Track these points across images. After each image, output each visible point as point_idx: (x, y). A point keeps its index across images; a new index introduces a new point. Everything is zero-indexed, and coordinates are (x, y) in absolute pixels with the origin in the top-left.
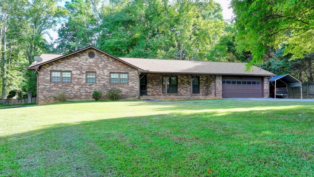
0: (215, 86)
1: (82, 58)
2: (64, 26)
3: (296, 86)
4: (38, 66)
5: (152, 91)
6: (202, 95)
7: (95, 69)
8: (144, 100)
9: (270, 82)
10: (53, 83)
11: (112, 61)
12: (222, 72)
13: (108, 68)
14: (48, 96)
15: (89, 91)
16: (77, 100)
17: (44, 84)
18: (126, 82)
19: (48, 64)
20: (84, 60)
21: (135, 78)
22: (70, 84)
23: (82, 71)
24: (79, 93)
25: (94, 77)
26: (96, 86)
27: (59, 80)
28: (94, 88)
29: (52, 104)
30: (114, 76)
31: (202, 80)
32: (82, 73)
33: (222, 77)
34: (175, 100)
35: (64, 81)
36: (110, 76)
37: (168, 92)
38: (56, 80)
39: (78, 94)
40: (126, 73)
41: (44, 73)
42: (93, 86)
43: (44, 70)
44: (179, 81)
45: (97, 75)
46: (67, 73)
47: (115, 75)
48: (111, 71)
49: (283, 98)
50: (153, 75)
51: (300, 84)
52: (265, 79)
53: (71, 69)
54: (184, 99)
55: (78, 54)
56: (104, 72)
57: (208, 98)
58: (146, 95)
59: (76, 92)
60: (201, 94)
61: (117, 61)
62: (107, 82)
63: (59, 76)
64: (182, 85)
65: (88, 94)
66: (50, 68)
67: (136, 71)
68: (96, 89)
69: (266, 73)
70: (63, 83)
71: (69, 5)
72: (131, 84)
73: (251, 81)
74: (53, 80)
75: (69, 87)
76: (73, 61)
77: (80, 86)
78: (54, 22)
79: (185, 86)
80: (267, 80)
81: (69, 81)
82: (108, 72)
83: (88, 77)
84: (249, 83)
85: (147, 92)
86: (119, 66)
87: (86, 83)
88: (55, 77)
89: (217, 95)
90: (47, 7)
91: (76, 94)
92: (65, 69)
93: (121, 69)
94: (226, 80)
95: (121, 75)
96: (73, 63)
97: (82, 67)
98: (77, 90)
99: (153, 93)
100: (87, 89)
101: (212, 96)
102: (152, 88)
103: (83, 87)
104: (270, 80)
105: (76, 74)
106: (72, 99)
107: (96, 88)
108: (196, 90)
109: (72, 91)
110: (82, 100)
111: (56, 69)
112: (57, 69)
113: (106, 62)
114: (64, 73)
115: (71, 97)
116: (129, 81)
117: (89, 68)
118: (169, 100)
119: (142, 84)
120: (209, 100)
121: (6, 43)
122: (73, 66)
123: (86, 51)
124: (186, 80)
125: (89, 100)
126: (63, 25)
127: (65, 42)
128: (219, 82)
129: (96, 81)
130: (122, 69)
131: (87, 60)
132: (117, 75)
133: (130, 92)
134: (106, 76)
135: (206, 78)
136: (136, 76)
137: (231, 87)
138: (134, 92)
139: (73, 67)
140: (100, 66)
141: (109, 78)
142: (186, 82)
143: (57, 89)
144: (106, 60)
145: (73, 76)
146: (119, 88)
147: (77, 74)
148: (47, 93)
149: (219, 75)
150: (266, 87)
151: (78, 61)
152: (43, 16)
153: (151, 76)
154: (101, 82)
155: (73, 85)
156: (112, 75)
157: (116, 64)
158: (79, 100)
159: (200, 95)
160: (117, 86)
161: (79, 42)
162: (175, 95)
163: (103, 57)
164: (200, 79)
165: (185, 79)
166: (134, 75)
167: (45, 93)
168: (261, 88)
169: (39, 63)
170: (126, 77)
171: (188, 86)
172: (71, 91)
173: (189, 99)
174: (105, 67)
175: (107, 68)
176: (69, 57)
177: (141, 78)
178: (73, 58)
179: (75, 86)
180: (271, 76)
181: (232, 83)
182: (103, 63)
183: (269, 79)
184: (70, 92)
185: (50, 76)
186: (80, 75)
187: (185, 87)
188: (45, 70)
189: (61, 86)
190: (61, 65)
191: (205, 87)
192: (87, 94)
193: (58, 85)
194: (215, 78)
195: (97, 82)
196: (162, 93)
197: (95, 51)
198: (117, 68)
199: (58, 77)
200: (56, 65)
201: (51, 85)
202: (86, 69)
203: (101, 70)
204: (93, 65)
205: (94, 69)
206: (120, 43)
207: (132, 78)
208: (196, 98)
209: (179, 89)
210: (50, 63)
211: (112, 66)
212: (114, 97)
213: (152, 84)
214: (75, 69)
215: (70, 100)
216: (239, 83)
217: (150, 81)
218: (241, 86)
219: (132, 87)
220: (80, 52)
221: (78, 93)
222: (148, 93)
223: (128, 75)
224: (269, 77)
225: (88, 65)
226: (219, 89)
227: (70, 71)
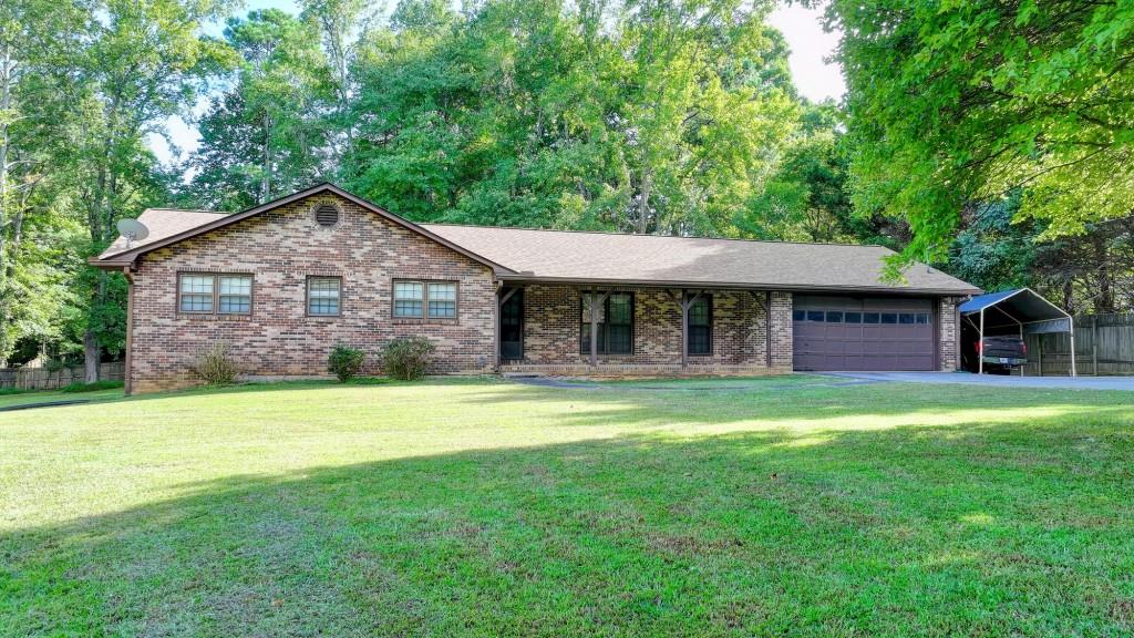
0: (769, 331)
1: (291, 226)
2: (222, 106)
3: (1052, 329)
4: (133, 257)
5: (544, 347)
6: (723, 362)
7: (340, 265)
8: (513, 380)
9: (963, 316)
10: (185, 317)
11: (399, 237)
12: (794, 279)
13: (386, 264)
14: (168, 365)
15: (317, 344)
16: (271, 378)
17: (155, 319)
18: (450, 313)
19: (166, 247)
20: (298, 234)
21: (481, 300)
22: (248, 319)
23: (292, 274)
24: (283, 353)
25: (335, 294)
26: (341, 329)
27: (207, 307)
28: (334, 335)
29: (180, 392)
30: (404, 292)
31: (721, 306)
32: (290, 282)
33: (793, 298)
34: (626, 378)
35: (226, 308)
36: (392, 293)
37: (601, 350)
38: (197, 307)
39: (274, 358)
40: (451, 282)
41: (152, 281)
42: (330, 327)
43: (155, 270)
44: (640, 309)
45: (345, 289)
46: (236, 282)
47: (409, 287)
48: (396, 276)
49: (1007, 373)
50: (546, 288)
51: (1067, 325)
52: (944, 306)
53: (251, 268)
54: (659, 375)
55: (276, 212)
56: (373, 278)
57: (741, 374)
58: (523, 359)
59: (269, 350)
60: (717, 356)
61: (419, 238)
62: (382, 313)
63: (209, 290)
64: (650, 325)
65: (311, 355)
66: (174, 264)
67: (487, 276)
68: (342, 339)
69: (950, 284)
70: (221, 316)
71: (241, 29)
72: (467, 321)
73: (898, 310)
74: (187, 307)
75: (245, 333)
76: (259, 237)
77: (284, 329)
78: (187, 90)
79: (660, 328)
80: (952, 308)
81: (245, 308)
82: (387, 279)
83: (315, 294)
84: (889, 319)
85: (524, 350)
86: (425, 256)
87: (306, 316)
88: (193, 295)
89: (775, 360)
90: (162, 39)
91: (270, 358)
92: (230, 267)
93: (432, 266)
94: (807, 309)
95: (433, 288)
96: (259, 245)
97: (293, 258)
98: (275, 343)
99: (545, 352)
100: (309, 340)
101: (757, 366)
102: (542, 336)
103: (295, 331)
104: (962, 308)
105: (271, 285)
106: (254, 373)
107: (340, 334)
108: (700, 341)
109: (255, 344)
110: (290, 378)
111: (198, 266)
112: (202, 266)
113: (379, 241)
114: (226, 282)
115: (253, 367)
116: (461, 310)
117: (316, 265)
118: (602, 380)
119: (507, 321)
120: (745, 378)
121: (6, 167)
122: (258, 255)
123: (307, 203)
124: (664, 308)
125: (315, 378)
126: (216, 102)
127: (223, 162)
128: (782, 314)
129: (341, 309)
130: (437, 266)
131: (308, 233)
132: (419, 288)
133: (464, 351)
134: (377, 292)
135: (735, 300)
136: (489, 294)
137: (826, 334)
138: (479, 349)
139: (259, 260)
140: (358, 255)
141: (389, 298)
142: (666, 313)
143: (200, 338)
144: (380, 233)
145: (260, 292)
146: (426, 335)
147: (275, 285)
148: (165, 353)
149: (782, 291)
150: (950, 332)
151: (277, 238)
152: (147, 70)
153: (538, 293)
154: (360, 313)
155: (257, 325)
156: (399, 288)
157: (413, 248)
158: (281, 377)
159: (716, 361)
160: (418, 327)
161: (275, 164)
162: (624, 362)
163: (370, 222)
164: (716, 303)
165: (661, 302)
166: (480, 289)
167: (157, 351)
168: (930, 338)
169: (136, 244)
170: (452, 297)
171: (673, 328)
172: (249, 344)
173: (675, 377)
174: (375, 258)
175: (382, 264)
176: (243, 223)
177: (503, 301)
178: (262, 227)
179: (264, 328)
180: (965, 296)
181: (829, 319)
182: (368, 246)
183: (957, 305)
184: (248, 349)
185: (177, 293)
186: (286, 288)
187: (660, 334)
188: (159, 270)
189: (216, 327)
190: (215, 252)
191: (732, 333)
192: (307, 355)
193: (205, 323)
194: (768, 301)
195: (344, 313)
196: (577, 355)
197: (339, 204)
198: (417, 263)
199: (203, 296)
200: (196, 252)
201: (179, 323)
202: (305, 265)
203: (361, 269)
204: (332, 251)
205: (334, 267)
206: (423, 169)
207: (472, 298)
208: (702, 372)
209: (639, 340)
210: (176, 245)
211: (400, 256)
212: (408, 367)
213: (544, 320)
214: (268, 265)
215: (246, 378)
216: (852, 318)
217: (536, 309)
218: (861, 331)
219: (473, 331)
220: (283, 206)
221: (276, 352)
222: (529, 355)
223: (458, 289)
224: (957, 298)
225: (313, 253)
226: (783, 339)
227: (249, 275)
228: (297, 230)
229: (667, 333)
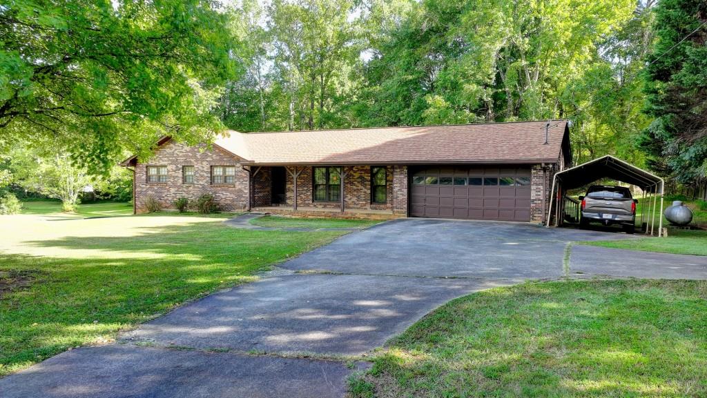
7: (193, 161)
10: (149, 184)
17: (141, 185)
21: (243, 175)
22: (166, 185)
23: (178, 166)
25: (192, 174)
26: (194, 189)
27: (155, 180)
28: (191, 192)
30: (216, 171)
32: (178, 169)
33: (407, 169)
36: (211, 173)
40: (233, 166)
41: (140, 170)
42: (191, 188)
43: (140, 166)
45: (195, 171)
46: (163, 169)
47: (218, 169)
48: (211, 164)
52: (533, 172)
53: (166, 163)
56: (204, 166)
57: (373, 217)
58: (285, 204)
62: (208, 182)
63: (156, 173)
66: (145, 163)
68: (194, 194)
70: (159, 184)
72: (238, 186)
74: (151, 180)
75: (165, 191)
76: (168, 150)
77: (176, 189)
79: (355, 187)
80: (541, 173)
82: (209, 166)
83: (186, 174)
85: (285, 199)
87: (183, 183)
88: (152, 175)
91: (172, 201)
92: (160, 163)
94: (425, 176)
95: (227, 169)
96: (168, 153)
97: (178, 159)
98: (174, 195)
101: (385, 213)
103: (179, 190)
105: (171, 170)
107: (193, 192)
109: (168, 195)
114: (160, 170)
115: (167, 205)
116: (237, 180)
117: (185, 161)
122: (168, 158)
124: (357, 175)
128: (400, 179)
129: (194, 180)
131: (183, 148)
133: (237, 200)
134: (206, 172)
136: (246, 172)
138: (243, 199)
139: (168, 160)
140: (198, 156)
141: (209, 175)
142: (358, 178)
143: (153, 193)
145: (169, 174)
147: (173, 171)
148: (144, 199)
150: (538, 191)
151: (173, 150)
154: (200, 182)
155: (168, 187)
156: (214, 170)
159: (387, 208)
160: (220, 188)
162: (335, 206)
165: (355, 172)
166: (243, 169)
167: (142, 198)
171: (362, 187)
172: (166, 196)
173: (334, 217)
174: (204, 157)
175: (207, 159)
177: (254, 175)
179: (170, 189)
181: (442, 183)
184: (166, 198)
185: (147, 175)
186: (176, 171)
187: (355, 191)
189: (157, 188)
193: (154, 187)
195: (194, 182)
196: (311, 202)
198: (218, 158)
199: (155, 176)
201: (147, 187)
202: (182, 161)
203: (200, 162)
204: (190, 154)
205: (191, 162)
207: (240, 174)
209: (343, 195)
211: (213, 156)
214: (171, 162)
215: (166, 209)
216: (459, 181)
218: (467, 190)
219: (240, 190)
221: (174, 199)
222: (288, 201)
223: (234, 170)
225: (184, 156)
226: (401, 196)
227: (165, 166)
228: (179, 146)
229: (358, 190)
